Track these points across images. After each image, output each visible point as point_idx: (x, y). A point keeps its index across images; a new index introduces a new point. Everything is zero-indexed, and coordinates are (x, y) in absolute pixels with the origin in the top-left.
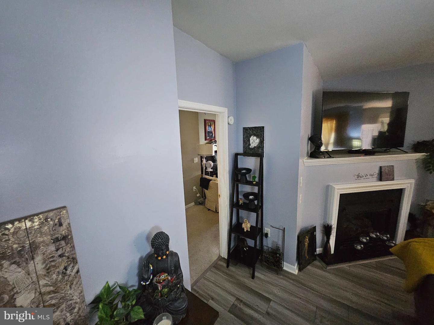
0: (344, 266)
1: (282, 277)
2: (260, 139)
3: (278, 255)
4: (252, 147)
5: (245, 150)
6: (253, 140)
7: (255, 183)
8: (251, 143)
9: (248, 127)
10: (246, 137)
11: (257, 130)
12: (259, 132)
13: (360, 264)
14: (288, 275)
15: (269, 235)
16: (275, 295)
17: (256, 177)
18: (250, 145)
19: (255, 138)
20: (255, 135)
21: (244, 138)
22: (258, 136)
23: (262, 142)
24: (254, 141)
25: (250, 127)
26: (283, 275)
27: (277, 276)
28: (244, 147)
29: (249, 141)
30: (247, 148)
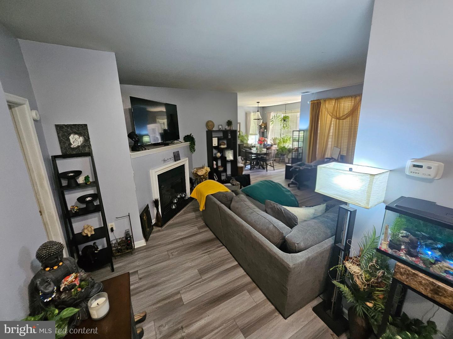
0: (171, 222)
1: (136, 253)
2: (84, 137)
3: (129, 238)
4: (74, 147)
5: (65, 150)
6: (74, 139)
7: (89, 183)
8: (72, 142)
9: (64, 125)
10: (62, 136)
11: (78, 128)
12: (82, 130)
13: (177, 217)
14: (141, 249)
15: (114, 229)
16: (139, 266)
17: (89, 177)
18: (70, 144)
19: (77, 136)
20: (75, 133)
21: (59, 137)
22: (80, 134)
23: (87, 140)
24: (76, 140)
25: (66, 124)
26: (137, 252)
27: (133, 255)
28: (61, 148)
29: (69, 140)
30: (67, 148)
